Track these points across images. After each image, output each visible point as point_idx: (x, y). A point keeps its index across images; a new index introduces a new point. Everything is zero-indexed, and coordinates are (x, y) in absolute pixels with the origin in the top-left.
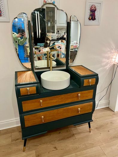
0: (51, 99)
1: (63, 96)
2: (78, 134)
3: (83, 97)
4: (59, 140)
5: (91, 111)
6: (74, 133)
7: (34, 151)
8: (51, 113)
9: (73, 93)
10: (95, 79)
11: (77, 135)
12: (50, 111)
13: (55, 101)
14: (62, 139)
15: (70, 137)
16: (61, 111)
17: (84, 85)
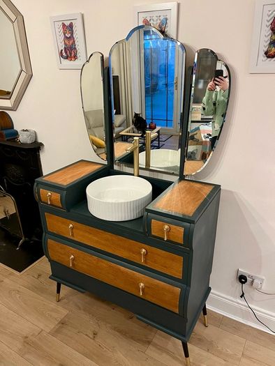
2: (159, 349)
4: (115, 329)
5: (176, 310)
6: (155, 340)
7: (65, 312)
10: (182, 230)
11: (154, 349)
14: (120, 331)
15: (139, 340)
17: (153, 234)
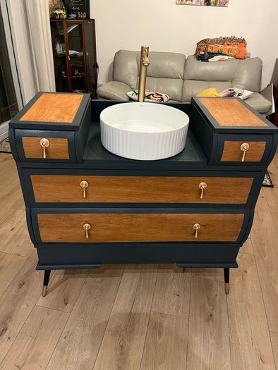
0: (115, 185)
1: (150, 181)
3: (216, 195)
5: (234, 239)
8: (111, 221)
9: (185, 178)
10: (263, 144)
12: (109, 214)
13: (125, 190)
16: (142, 220)
17: (223, 159)
